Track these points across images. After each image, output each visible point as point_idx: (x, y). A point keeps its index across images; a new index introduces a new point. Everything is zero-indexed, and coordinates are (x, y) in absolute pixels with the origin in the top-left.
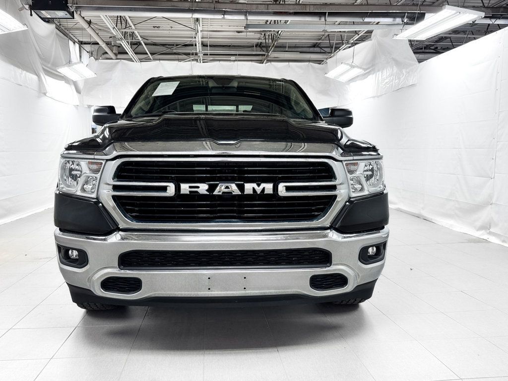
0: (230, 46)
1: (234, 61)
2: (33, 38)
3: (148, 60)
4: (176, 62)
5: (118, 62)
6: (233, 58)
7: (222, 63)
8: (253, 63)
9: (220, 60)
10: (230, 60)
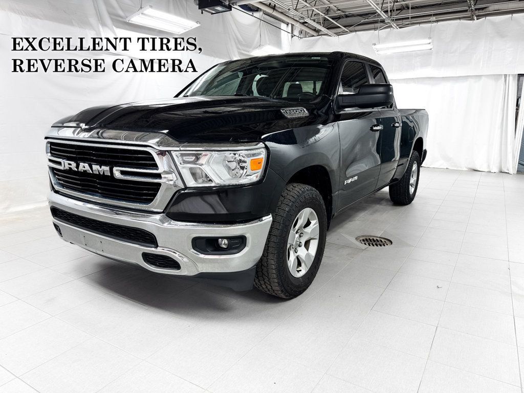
0: (440, 4)
1: (437, 21)
2: (234, 28)
3: (344, 33)
4: (372, 31)
5: (320, 38)
6: (434, 18)
7: (422, 25)
8: (463, 21)
9: (420, 23)
10: (430, 22)
